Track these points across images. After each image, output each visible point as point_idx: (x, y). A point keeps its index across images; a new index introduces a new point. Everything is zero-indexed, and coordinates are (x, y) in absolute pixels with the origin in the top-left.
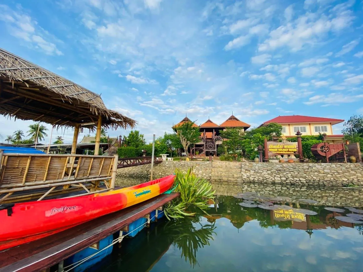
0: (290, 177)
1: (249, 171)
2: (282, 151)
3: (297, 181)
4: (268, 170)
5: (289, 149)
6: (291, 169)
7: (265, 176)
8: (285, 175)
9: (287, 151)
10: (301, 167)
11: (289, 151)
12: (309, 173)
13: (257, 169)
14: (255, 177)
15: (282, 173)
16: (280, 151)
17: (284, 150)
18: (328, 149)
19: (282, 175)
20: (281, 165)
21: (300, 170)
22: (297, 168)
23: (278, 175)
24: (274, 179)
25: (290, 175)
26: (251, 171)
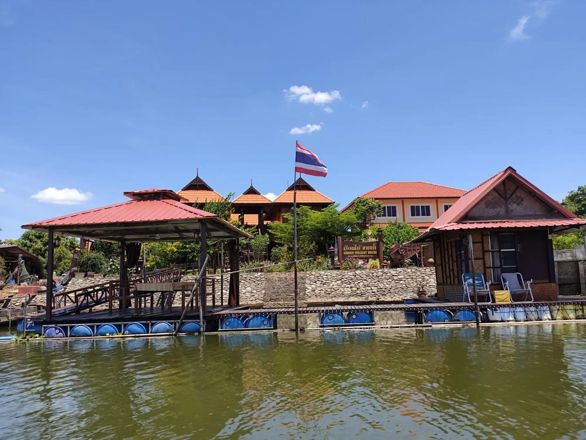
0: (361, 286)
1: (315, 282)
2: (360, 255)
3: (368, 291)
4: (338, 280)
5: (368, 250)
6: (365, 276)
7: (334, 287)
8: (357, 285)
9: (366, 255)
10: (375, 274)
11: (367, 254)
12: (382, 281)
13: (325, 279)
14: (322, 290)
15: (353, 283)
16: (357, 255)
17: (362, 253)
18: (404, 251)
19: (353, 285)
20: (353, 273)
21: (373, 277)
22: (371, 275)
23: (348, 286)
24: (343, 291)
25: (362, 283)
26: (318, 282)
